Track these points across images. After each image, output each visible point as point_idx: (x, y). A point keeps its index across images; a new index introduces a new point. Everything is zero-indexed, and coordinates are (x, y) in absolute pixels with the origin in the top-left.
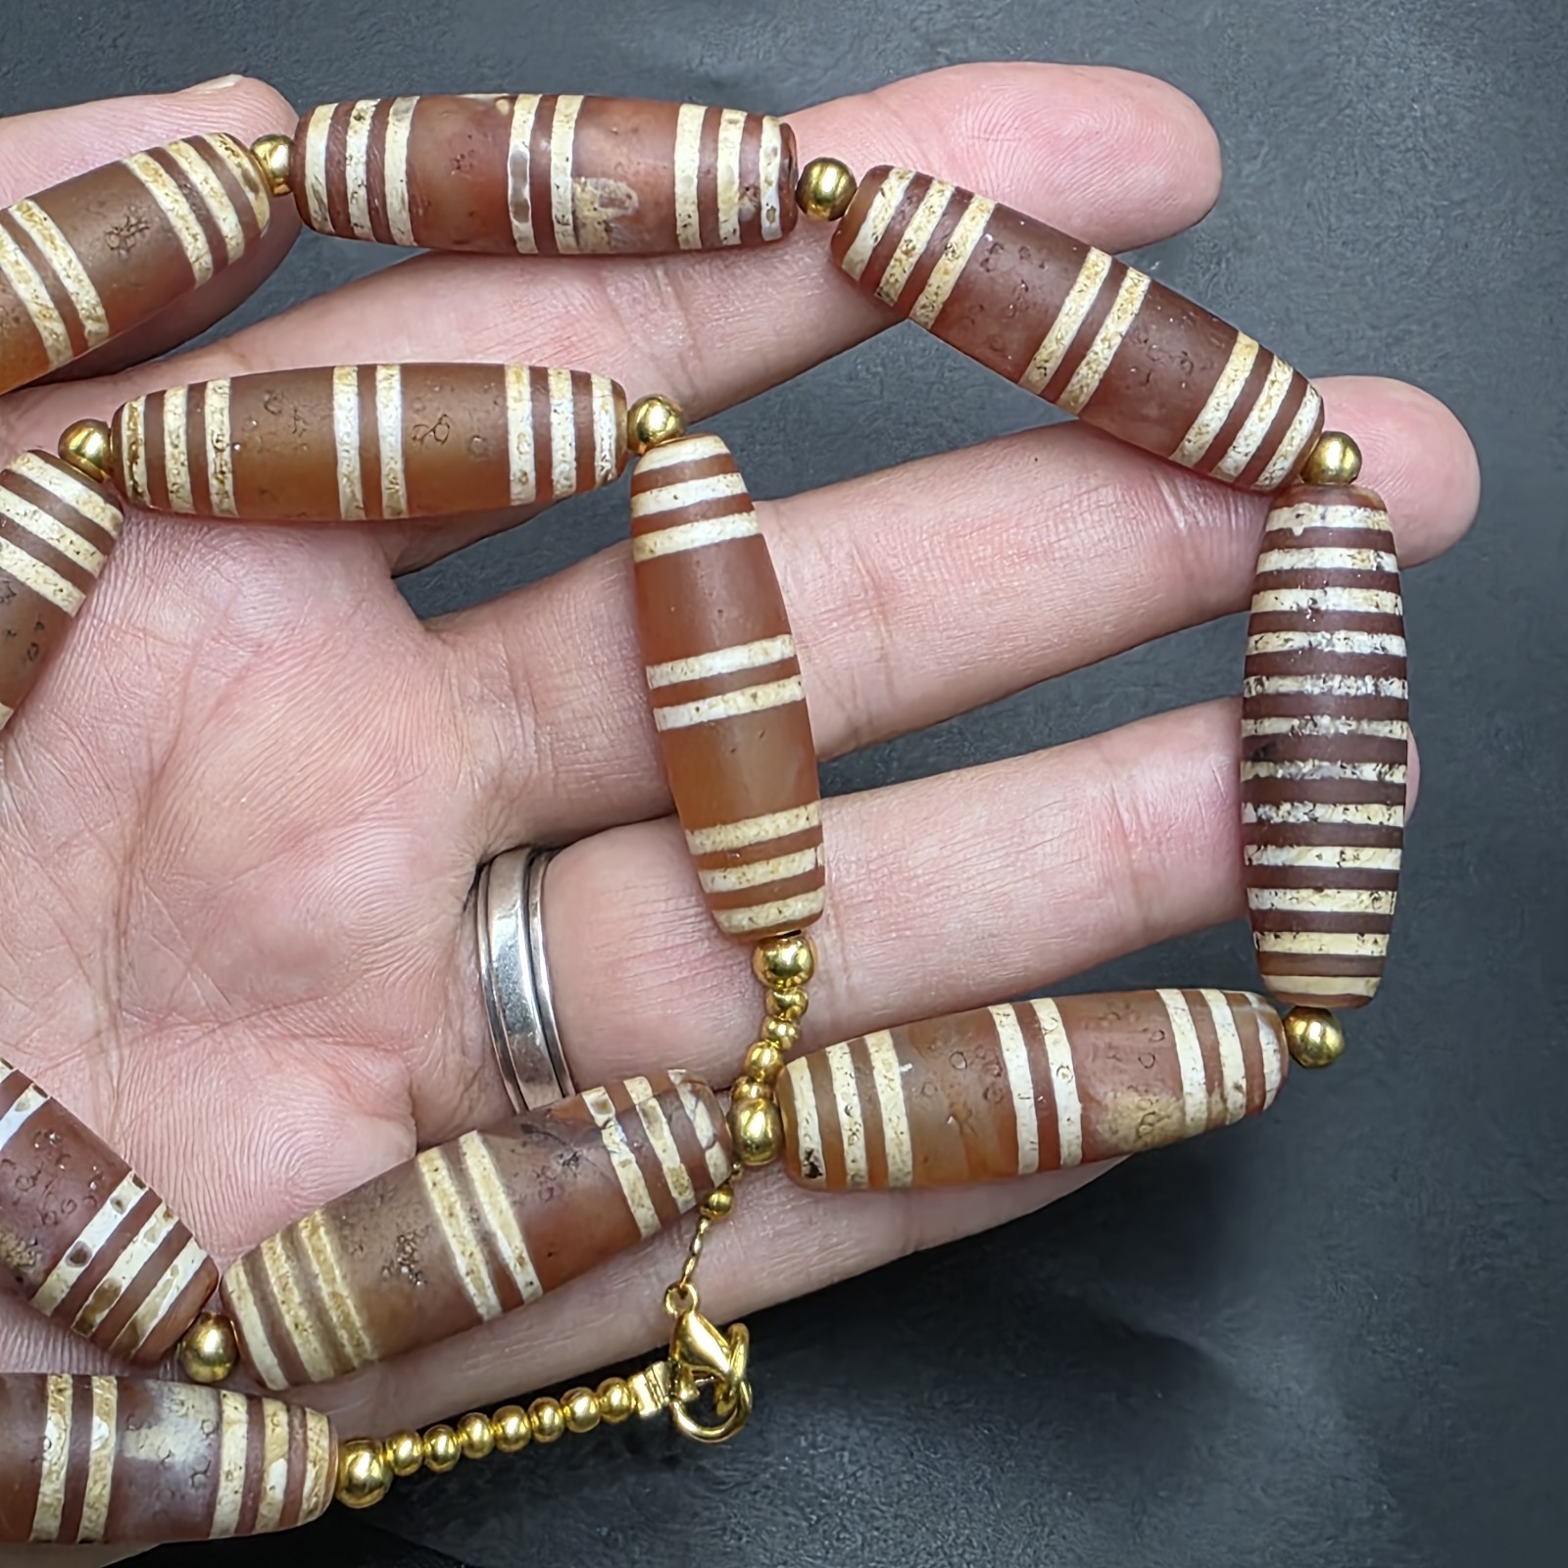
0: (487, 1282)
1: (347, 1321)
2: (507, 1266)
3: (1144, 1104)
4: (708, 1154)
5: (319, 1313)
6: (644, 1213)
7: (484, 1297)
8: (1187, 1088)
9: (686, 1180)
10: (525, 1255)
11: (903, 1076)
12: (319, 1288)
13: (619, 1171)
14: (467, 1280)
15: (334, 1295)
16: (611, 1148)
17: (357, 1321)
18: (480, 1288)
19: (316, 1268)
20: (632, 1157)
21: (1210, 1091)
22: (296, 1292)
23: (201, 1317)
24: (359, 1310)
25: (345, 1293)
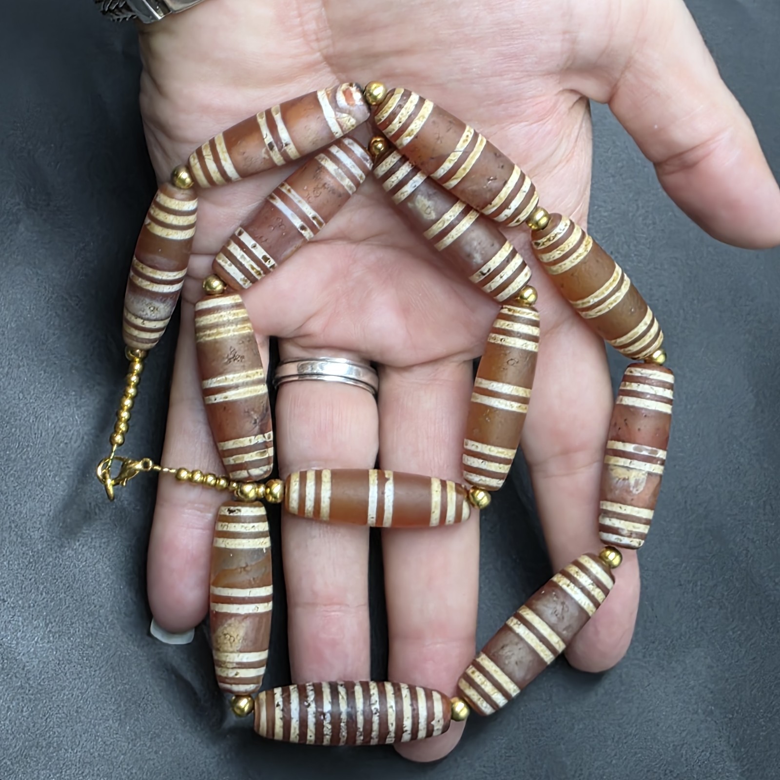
0: (221, 384)
1: (218, 333)
2: (225, 392)
3: (239, 638)
4: (246, 472)
5: (223, 325)
6: (230, 445)
7: (214, 383)
8: (242, 655)
9: (238, 462)
10: (227, 400)
11: (262, 549)
12: (232, 326)
13: (248, 438)
14: (223, 377)
15: (229, 331)
16: (257, 437)
17: (218, 337)
18: (219, 382)
19: (239, 326)
20: (252, 443)
21: (238, 663)
22: (233, 318)
23: (225, 284)
24: (222, 338)
25: (229, 335)
